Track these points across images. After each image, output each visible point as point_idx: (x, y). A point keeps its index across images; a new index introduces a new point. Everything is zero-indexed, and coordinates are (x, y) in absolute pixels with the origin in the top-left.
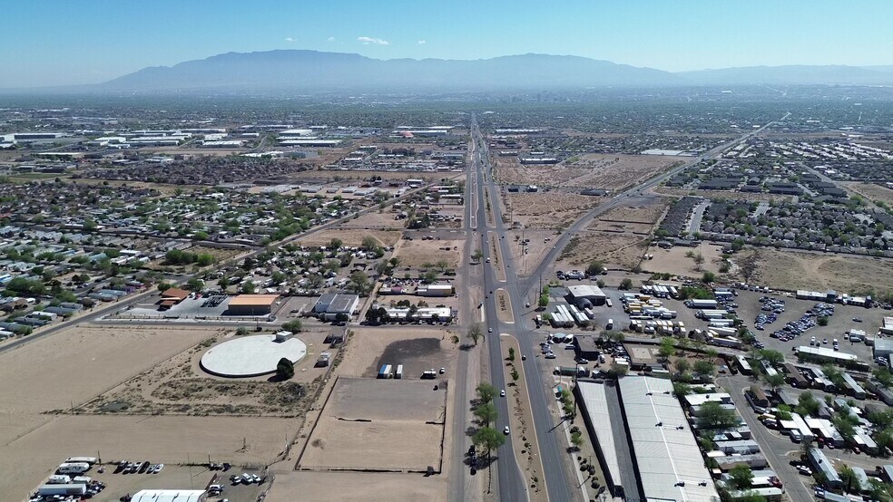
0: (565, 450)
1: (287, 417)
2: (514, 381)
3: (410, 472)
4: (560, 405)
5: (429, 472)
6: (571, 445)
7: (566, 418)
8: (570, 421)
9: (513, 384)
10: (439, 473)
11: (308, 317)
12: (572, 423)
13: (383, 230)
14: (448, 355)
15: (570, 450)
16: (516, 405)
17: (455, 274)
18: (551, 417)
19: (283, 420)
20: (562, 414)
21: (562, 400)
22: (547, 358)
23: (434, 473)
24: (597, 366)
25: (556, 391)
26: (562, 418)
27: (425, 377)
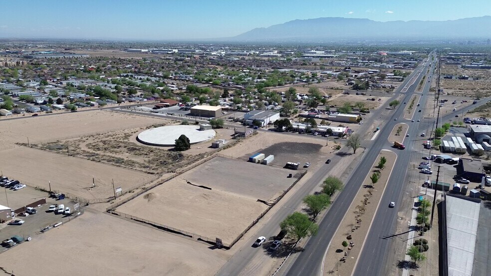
0: (395, 263)
1: (149, 173)
2: (372, 185)
3: (199, 239)
4: (415, 214)
5: (217, 245)
6: (408, 258)
7: (416, 228)
8: (419, 232)
9: (370, 187)
10: (228, 248)
11: (236, 121)
12: (421, 235)
13: (332, 89)
14: (322, 157)
15: (402, 265)
16: (361, 204)
17: (369, 112)
18: (397, 223)
19: (146, 175)
20: (414, 223)
21: (419, 210)
22: (423, 172)
23: (222, 247)
24: (480, 187)
25: (416, 200)
26: (410, 227)
27: (288, 166)
